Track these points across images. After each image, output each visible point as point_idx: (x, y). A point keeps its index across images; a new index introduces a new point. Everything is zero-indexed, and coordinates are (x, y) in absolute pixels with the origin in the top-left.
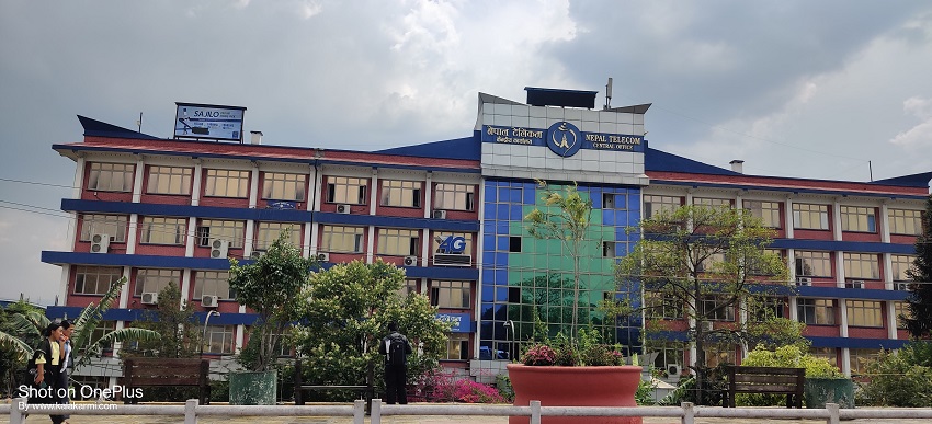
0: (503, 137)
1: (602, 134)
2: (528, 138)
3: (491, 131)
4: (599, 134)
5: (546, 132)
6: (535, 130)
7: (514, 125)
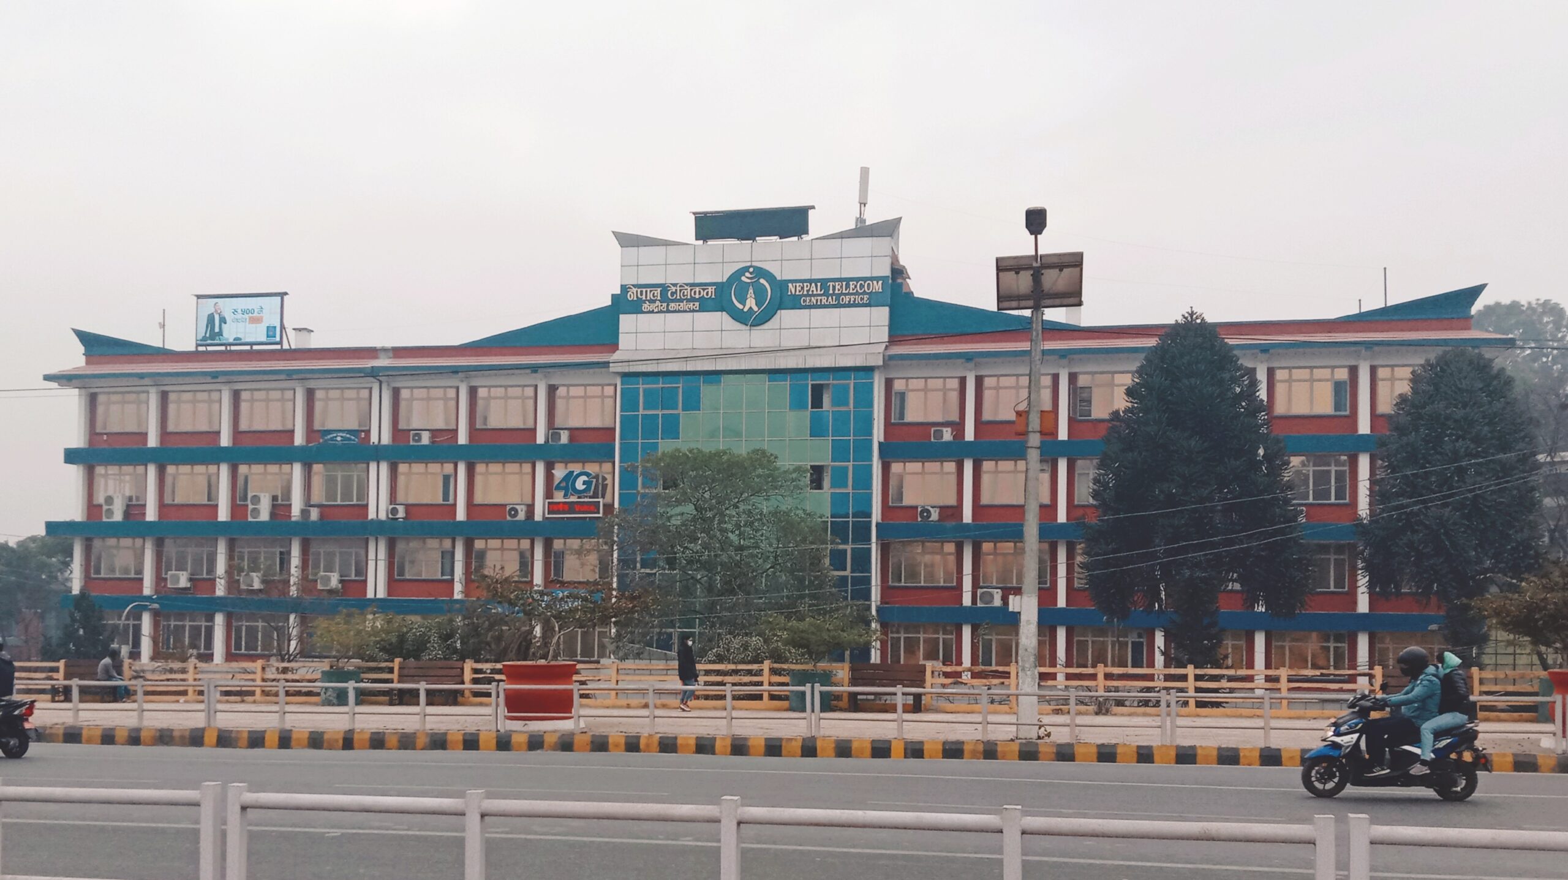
0: (652, 301)
1: (816, 281)
2: (693, 300)
3: (632, 296)
4: (810, 281)
5: (720, 287)
6: (704, 285)
7: (669, 281)
